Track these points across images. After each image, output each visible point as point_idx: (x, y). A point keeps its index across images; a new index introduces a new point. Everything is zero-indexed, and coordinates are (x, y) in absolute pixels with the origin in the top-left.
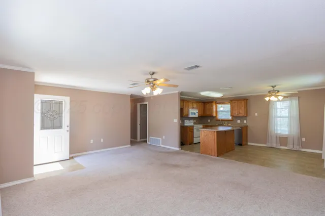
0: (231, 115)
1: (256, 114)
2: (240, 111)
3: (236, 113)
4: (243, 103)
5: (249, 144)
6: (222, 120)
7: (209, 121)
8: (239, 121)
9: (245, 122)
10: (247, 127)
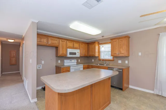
0: (112, 55)
1: (140, 54)
2: (121, 50)
3: (117, 53)
4: (124, 41)
5: (130, 87)
6: (103, 60)
7: (93, 60)
8: (120, 62)
9: (127, 62)
10: (128, 68)
